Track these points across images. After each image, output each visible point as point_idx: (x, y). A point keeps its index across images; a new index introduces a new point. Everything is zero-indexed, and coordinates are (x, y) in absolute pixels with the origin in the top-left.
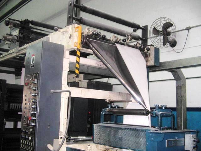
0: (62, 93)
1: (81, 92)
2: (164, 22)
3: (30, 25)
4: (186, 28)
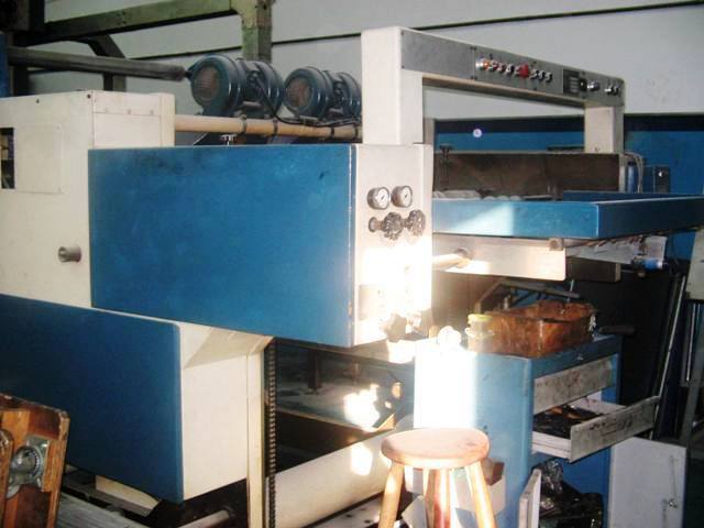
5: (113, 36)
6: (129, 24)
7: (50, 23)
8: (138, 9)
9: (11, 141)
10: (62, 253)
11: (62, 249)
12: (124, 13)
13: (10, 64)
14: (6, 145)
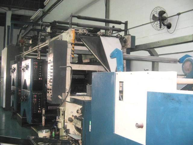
0: (67, 68)
1: (79, 67)
2: (159, 11)
3: (57, 24)
4: (178, 14)
5: (155, 49)
6: (160, 45)
7: (137, 46)
8: (163, 41)
9: (123, 84)
10: (137, 125)
11: (137, 124)
12: (158, 42)
13: (124, 59)
14: (121, 86)
